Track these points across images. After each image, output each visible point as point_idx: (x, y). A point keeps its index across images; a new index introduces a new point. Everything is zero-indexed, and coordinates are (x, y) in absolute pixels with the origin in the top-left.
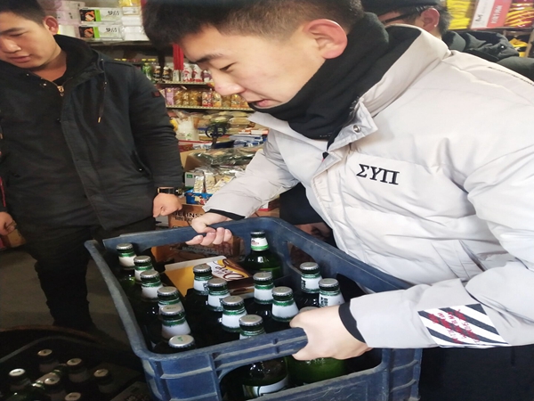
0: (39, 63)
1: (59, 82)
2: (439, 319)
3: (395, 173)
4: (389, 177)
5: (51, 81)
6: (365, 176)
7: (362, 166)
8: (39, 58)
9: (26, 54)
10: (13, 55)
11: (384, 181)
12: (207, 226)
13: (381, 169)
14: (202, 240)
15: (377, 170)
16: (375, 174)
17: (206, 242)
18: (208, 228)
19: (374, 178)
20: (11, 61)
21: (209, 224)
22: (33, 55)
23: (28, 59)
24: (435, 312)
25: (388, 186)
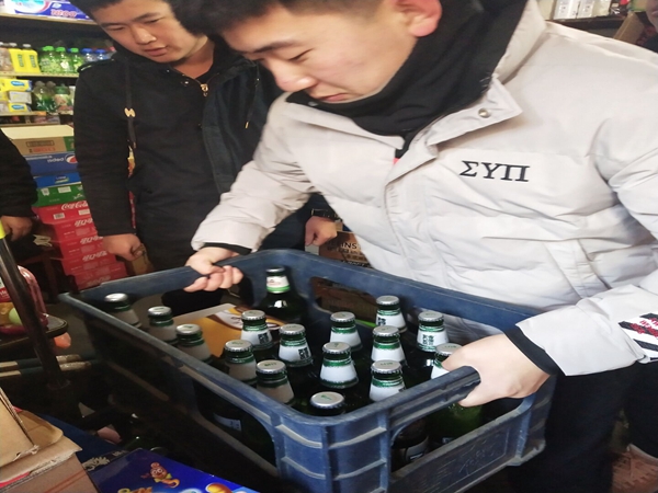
0: (177, 56)
1: (203, 79)
2: (644, 327)
3: (524, 169)
4: (515, 173)
5: (194, 77)
6: (474, 175)
7: (467, 163)
8: (177, 49)
9: (161, 46)
10: (147, 47)
11: (506, 178)
12: (213, 264)
13: (498, 165)
14: (206, 284)
15: (492, 167)
16: (490, 172)
17: (212, 285)
18: (214, 267)
19: (489, 176)
20: (146, 55)
21: (214, 261)
22: (170, 46)
23: (164, 51)
24: (637, 321)
25: (513, 184)
